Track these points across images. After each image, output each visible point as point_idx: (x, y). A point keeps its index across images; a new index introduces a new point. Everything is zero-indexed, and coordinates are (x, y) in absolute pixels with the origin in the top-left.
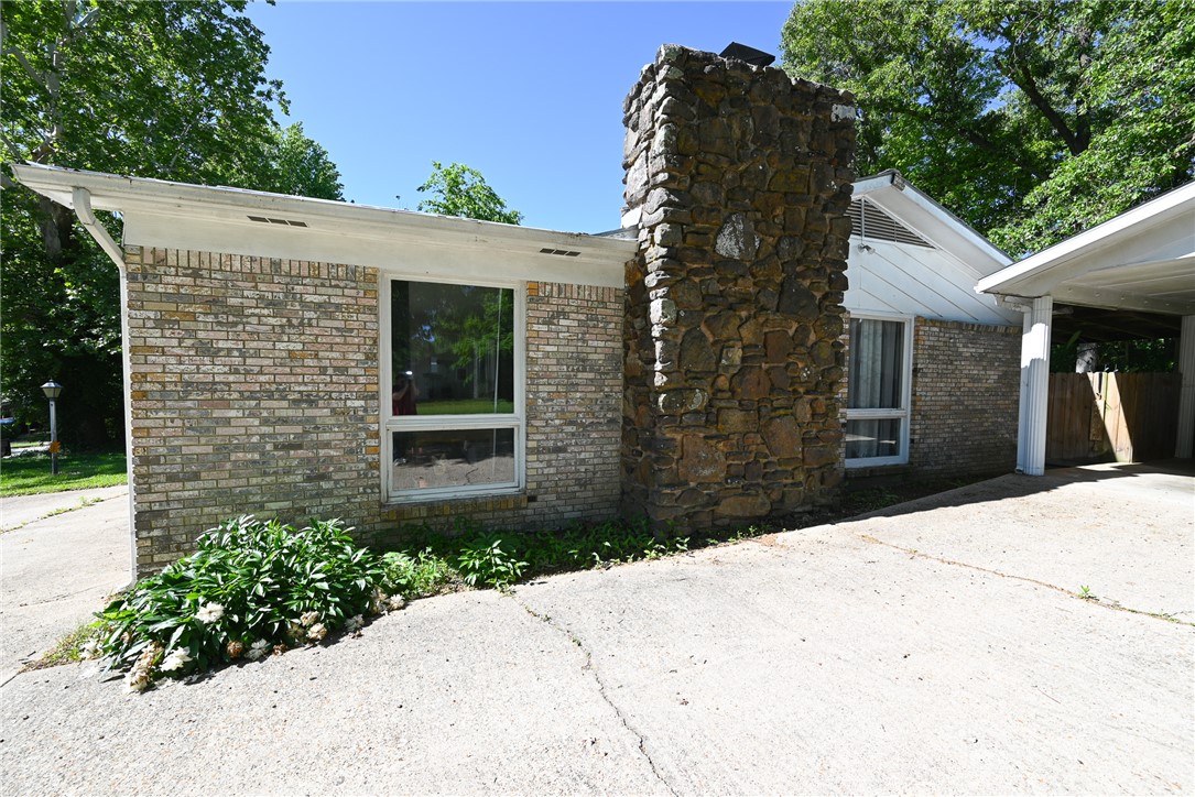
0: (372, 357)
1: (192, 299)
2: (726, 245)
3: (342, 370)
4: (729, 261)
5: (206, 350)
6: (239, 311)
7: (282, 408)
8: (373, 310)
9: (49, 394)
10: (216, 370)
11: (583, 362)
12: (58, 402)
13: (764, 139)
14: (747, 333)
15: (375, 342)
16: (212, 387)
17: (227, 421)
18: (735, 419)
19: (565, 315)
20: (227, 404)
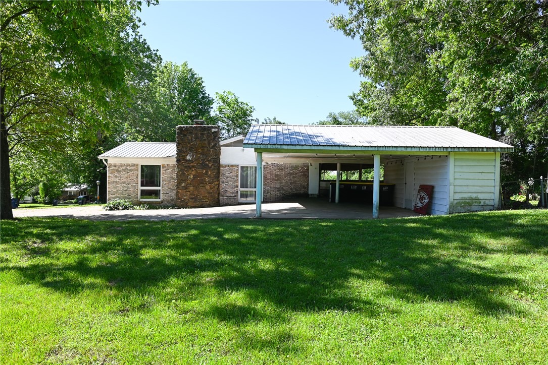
0: (137, 177)
1: (114, 170)
2: (188, 158)
3: (133, 179)
4: (189, 160)
5: (116, 177)
6: (120, 171)
7: (125, 185)
8: (138, 170)
9: (98, 184)
10: (117, 179)
11: (172, 178)
12: (99, 186)
13: (196, 138)
14: (193, 173)
15: (138, 175)
16: (116, 182)
17: (118, 187)
18: (191, 188)
19: (169, 170)
20: (118, 185)
